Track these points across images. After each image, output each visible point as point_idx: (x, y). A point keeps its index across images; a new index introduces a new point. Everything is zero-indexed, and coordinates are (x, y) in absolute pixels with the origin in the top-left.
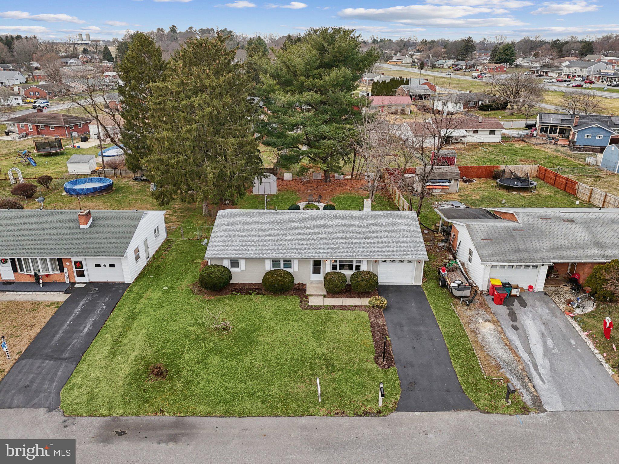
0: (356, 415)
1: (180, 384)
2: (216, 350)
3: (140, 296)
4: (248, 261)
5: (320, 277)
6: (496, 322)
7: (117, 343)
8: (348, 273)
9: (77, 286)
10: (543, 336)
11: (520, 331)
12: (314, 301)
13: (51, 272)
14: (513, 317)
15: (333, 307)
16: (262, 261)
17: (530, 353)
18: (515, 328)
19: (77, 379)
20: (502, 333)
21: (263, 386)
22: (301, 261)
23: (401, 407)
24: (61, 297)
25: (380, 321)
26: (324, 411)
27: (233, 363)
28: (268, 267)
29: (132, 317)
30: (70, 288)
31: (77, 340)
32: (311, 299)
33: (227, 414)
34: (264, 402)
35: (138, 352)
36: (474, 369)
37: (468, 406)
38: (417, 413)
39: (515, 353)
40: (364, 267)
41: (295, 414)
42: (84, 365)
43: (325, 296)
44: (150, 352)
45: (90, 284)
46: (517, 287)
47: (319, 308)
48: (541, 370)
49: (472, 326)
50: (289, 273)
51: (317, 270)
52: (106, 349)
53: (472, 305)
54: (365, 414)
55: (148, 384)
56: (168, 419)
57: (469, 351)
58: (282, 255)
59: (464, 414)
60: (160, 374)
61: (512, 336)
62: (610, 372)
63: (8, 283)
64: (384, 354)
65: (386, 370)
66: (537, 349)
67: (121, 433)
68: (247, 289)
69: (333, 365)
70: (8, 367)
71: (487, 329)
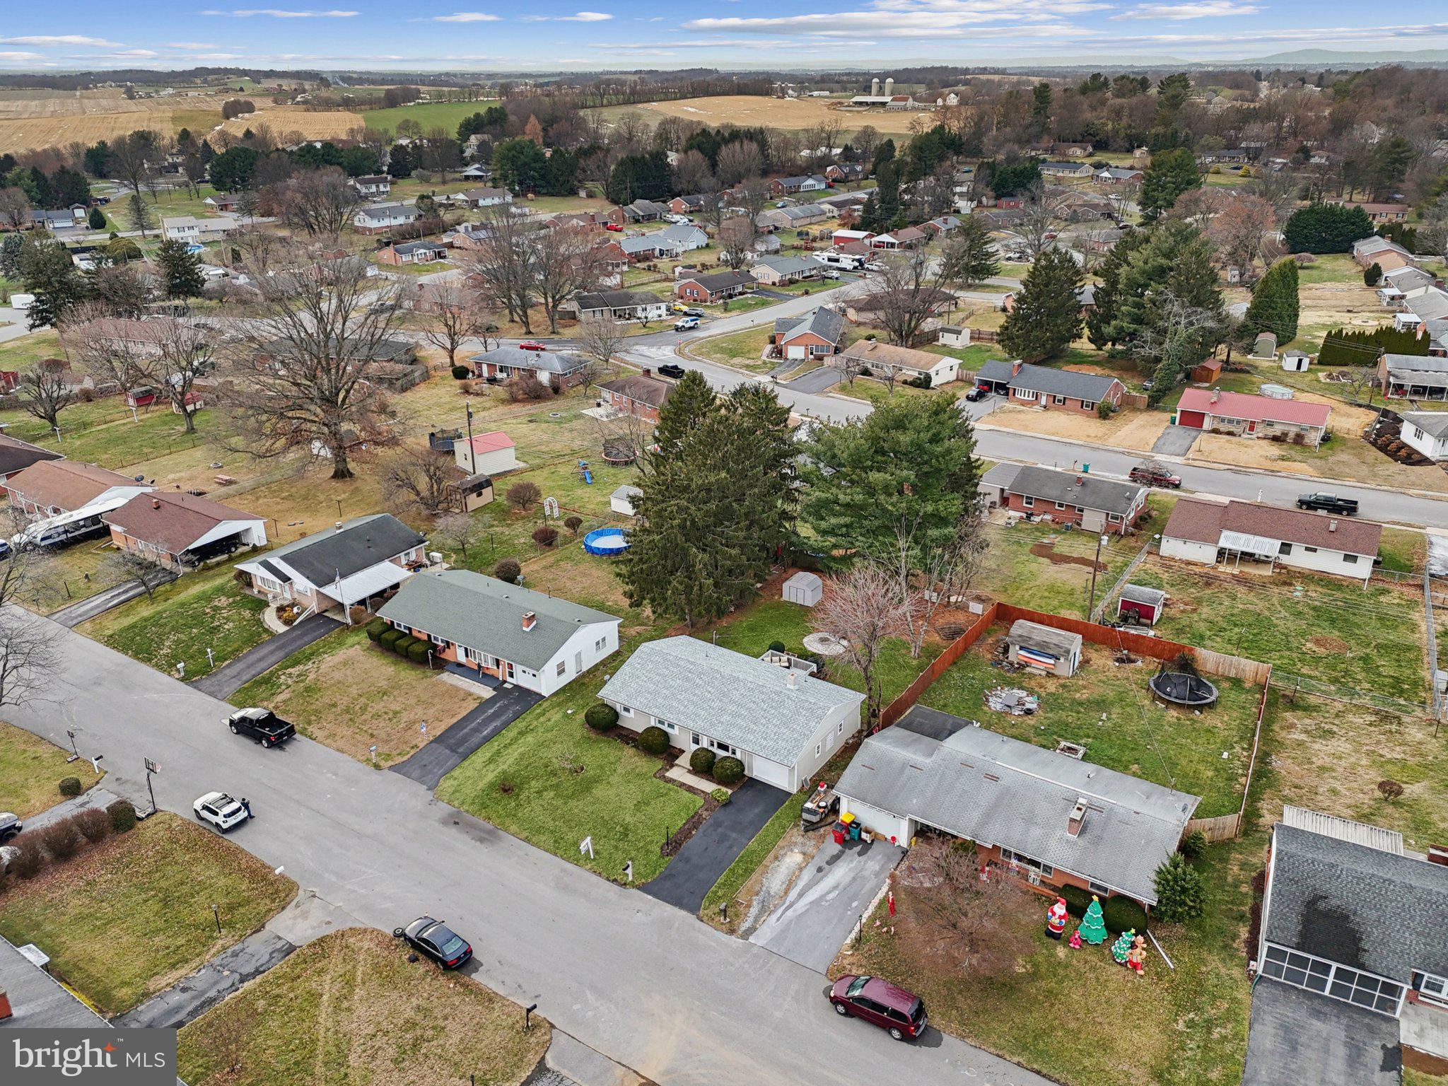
0: (608, 879)
1: (513, 804)
2: (556, 787)
4: (638, 711)
5: (694, 747)
6: (809, 858)
7: (498, 752)
8: (722, 753)
9: (506, 685)
10: (835, 888)
11: (821, 874)
12: (674, 773)
13: (489, 666)
14: (835, 859)
15: (684, 786)
17: (801, 895)
18: (820, 870)
19: (456, 773)
20: (801, 869)
21: (565, 829)
22: (684, 728)
23: (644, 888)
24: (487, 692)
25: (705, 814)
26: (589, 866)
27: (560, 802)
28: (653, 723)
29: (523, 732)
30: (499, 686)
31: (476, 739)
32: (675, 769)
33: (527, 840)
34: (555, 842)
35: (505, 767)
36: (731, 886)
37: (694, 909)
38: (650, 897)
39: (787, 891)
40: (738, 756)
41: (568, 860)
42: (466, 763)
43: (689, 771)
44: (512, 770)
45: (515, 686)
46: (868, 832)
47: (674, 782)
48: (789, 913)
49: (782, 852)
50: (666, 734)
51: (696, 741)
52: (488, 755)
53: (810, 834)
54: (615, 881)
55: (494, 795)
56: (489, 826)
57: (748, 872)
58: (669, 716)
59: (682, 914)
60: (505, 791)
61: (807, 876)
62: (848, 941)
63: (460, 665)
64: (673, 845)
65: (663, 856)
66: (812, 895)
67: (456, 823)
68: (628, 737)
69: (627, 835)
70: (421, 745)
71: (794, 858)
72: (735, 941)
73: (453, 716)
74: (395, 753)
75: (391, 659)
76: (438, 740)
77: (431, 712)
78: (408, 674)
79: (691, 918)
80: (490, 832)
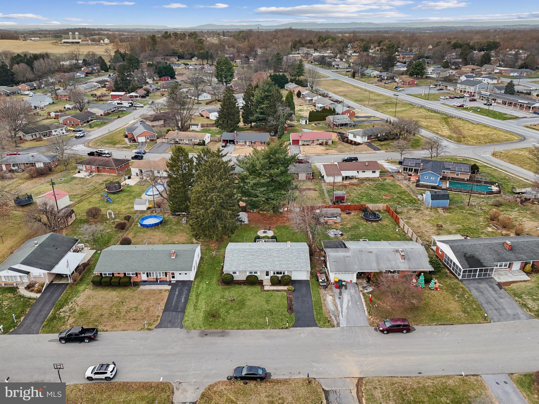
0: (279, 329)
1: (221, 320)
2: (231, 308)
3: (198, 287)
4: (240, 272)
5: (269, 277)
6: (333, 296)
7: (195, 306)
8: (280, 276)
9: (172, 282)
10: (349, 301)
11: (341, 299)
12: (266, 288)
13: (162, 277)
14: (340, 293)
15: (273, 290)
16: (246, 272)
17: (342, 307)
18: (340, 298)
19: (186, 318)
20: (334, 300)
21: (249, 320)
22: (261, 272)
23: (294, 326)
24: (167, 287)
25: (291, 296)
26: (269, 328)
27: (238, 312)
28: (248, 274)
29: (198, 296)
30: (170, 283)
31: (181, 305)
32: (265, 287)
33: (238, 329)
34: (250, 325)
35: (204, 309)
36: (320, 313)
37: (316, 325)
38: (299, 328)
39: (337, 308)
40: (286, 274)
41: (260, 329)
42: (186, 314)
43: (270, 286)
44: (208, 309)
45: (177, 281)
46: (345, 281)
47: (268, 291)
48: (343, 314)
49: (324, 298)
50: (256, 276)
51: (267, 275)
52: (192, 308)
53: (327, 289)
54: (282, 328)
55: (210, 320)
56: (220, 330)
57: (321, 308)
58: (253, 269)
59: (314, 328)
60: (214, 316)
61: (338, 301)
62: (367, 314)
63: (145, 281)
64: (290, 309)
65: (290, 314)
66: (345, 306)
67: (206, 335)
68: (240, 283)
69: (272, 313)
70: (161, 315)
71: (329, 299)
72: (336, 328)
73: (163, 300)
74: (152, 322)
75: (110, 289)
76: (165, 310)
77: (151, 302)
78: (126, 293)
79: (318, 328)
80: (222, 332)
